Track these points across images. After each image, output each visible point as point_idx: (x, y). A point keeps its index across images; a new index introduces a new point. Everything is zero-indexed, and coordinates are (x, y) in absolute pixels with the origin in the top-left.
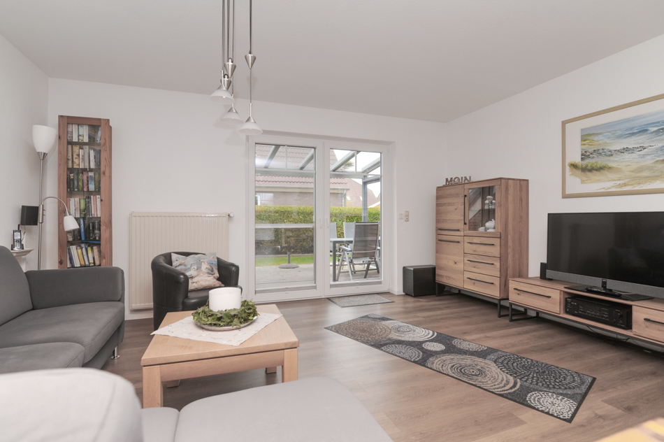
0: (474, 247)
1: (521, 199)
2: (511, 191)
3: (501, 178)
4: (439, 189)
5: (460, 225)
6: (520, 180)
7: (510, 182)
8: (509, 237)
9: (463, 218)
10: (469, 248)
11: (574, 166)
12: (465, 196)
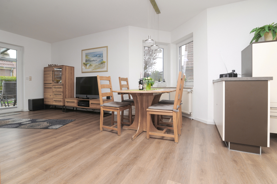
0: (56, 89)
1: (71, 73)
2: (67, 70)
3: (63, 66)
4: (45, 68)
5: (51, 82)
6: (71, 67)
7: (67, 67)
8: (67, 85)
9: (52, 79)
10: (54, 90)
11: (84, 63)
12: (53, 71)
